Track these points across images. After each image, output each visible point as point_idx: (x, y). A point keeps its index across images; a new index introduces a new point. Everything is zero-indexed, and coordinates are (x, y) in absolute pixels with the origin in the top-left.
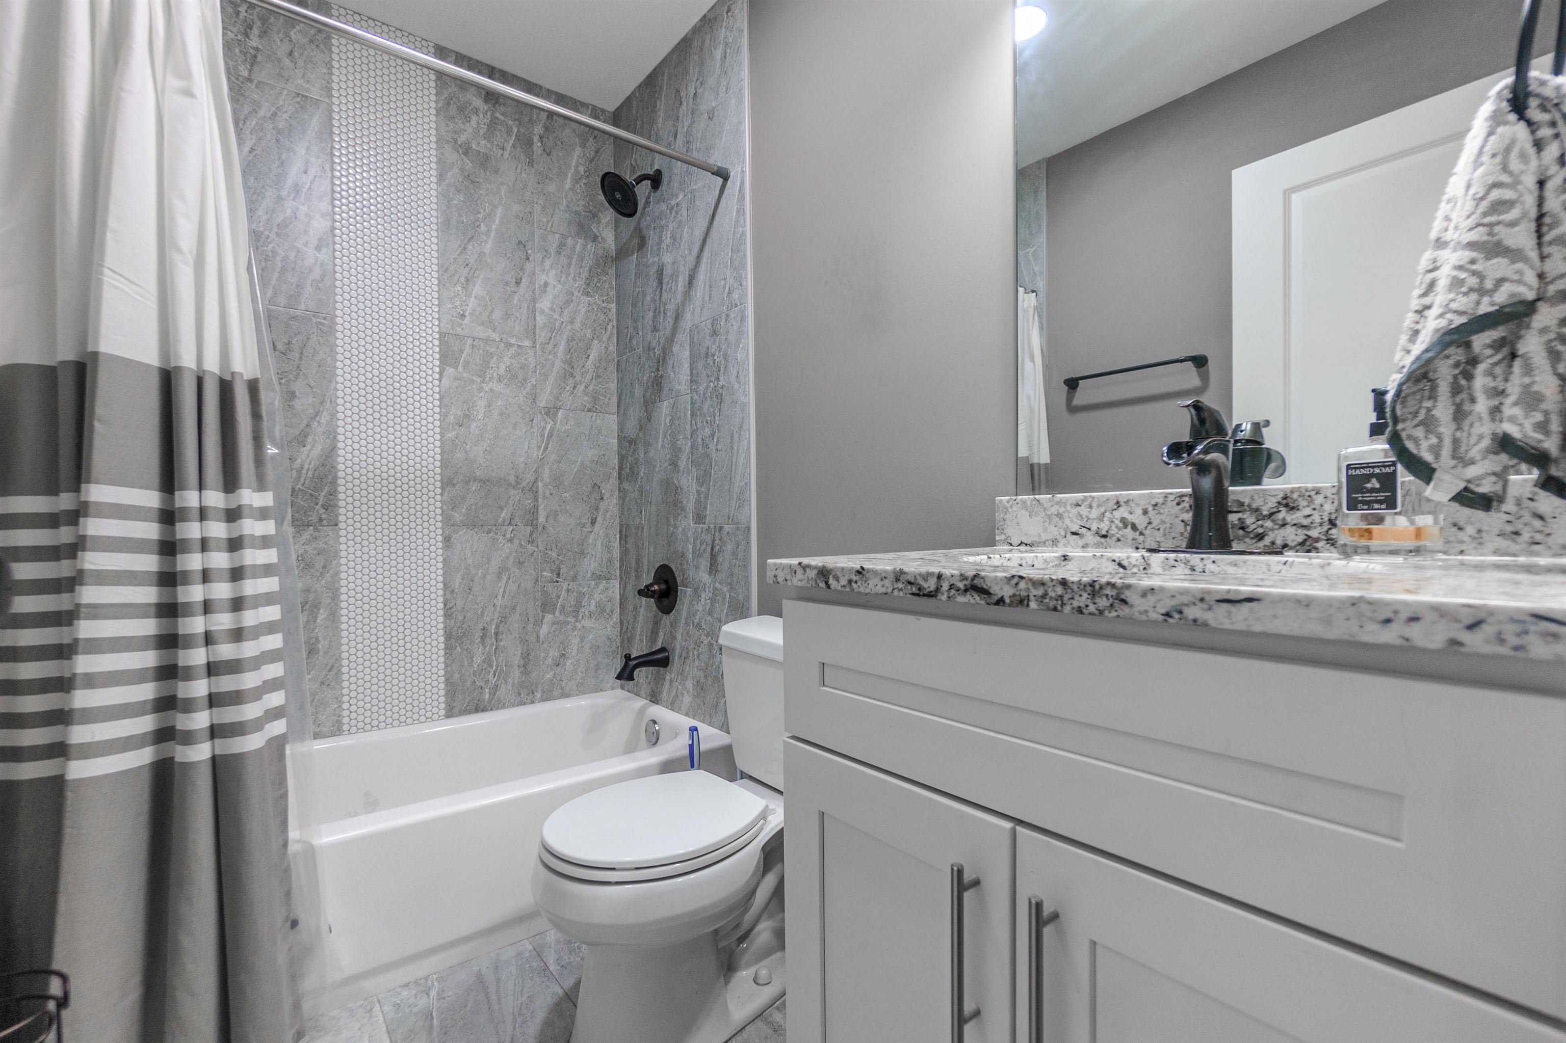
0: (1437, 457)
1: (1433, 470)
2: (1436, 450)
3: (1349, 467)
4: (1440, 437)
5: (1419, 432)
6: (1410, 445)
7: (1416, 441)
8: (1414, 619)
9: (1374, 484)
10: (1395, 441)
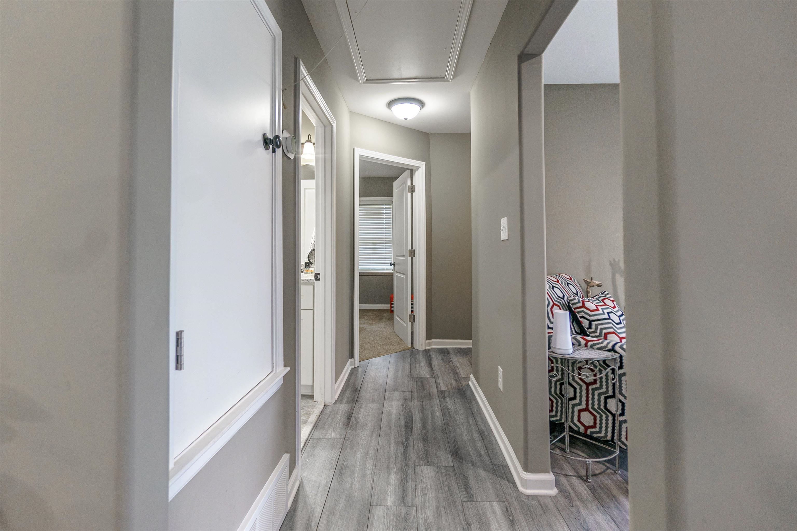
0: (313, 262)
1: (312, 264)
2: (313, 261)
3: (305, 262)
4: (313, 260)
5: (311, 259)
6: (310, 261)
7: (311, 260)
8: (304, 280)
9: (308, 265)
10: (309, 260)
